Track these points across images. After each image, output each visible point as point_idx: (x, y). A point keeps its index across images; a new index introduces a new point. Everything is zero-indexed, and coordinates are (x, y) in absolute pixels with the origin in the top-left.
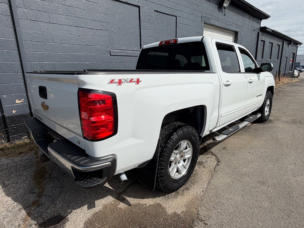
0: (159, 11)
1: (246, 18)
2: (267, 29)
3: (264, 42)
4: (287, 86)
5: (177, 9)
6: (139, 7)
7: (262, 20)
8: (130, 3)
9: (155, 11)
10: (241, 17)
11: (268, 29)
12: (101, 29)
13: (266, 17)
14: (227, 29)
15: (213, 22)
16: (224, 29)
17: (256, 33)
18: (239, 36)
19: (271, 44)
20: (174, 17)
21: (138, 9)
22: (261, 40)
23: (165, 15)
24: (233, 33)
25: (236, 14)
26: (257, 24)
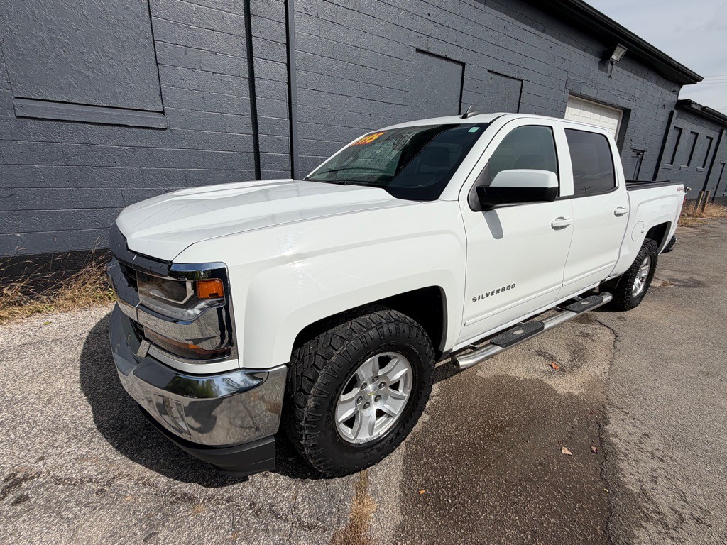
0: (495, 71)
1: (651, 82)
2: (693, 106)
3: (680, 130)
4: (722, 223)
5: (525, 66)
6: (463, 65)
7: (684, 86)
8: (452, 58)
9: (489, 71)
10: (641, 79)
11: (696, 104)
12: (401, 103)
13: (693, 79)
14: (610, 105)
15: (586, 91)
16: (605, 104)
17: (666, 112)
18: (631, 118)
19: (694, 136)
20: (517, 81)
21: (460, 67)
22: (675, 127)
23: (503, 78)
24: (620, 113)
25: (632, 75)
26: (671, 94)
